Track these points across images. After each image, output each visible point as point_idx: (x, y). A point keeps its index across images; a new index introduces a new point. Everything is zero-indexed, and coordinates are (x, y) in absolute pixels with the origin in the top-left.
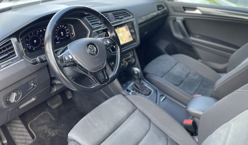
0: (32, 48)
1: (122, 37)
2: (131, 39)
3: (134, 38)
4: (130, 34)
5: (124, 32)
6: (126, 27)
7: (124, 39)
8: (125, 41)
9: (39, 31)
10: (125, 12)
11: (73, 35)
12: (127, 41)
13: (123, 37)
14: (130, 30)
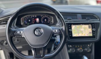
0: (27, 24)
1: (82, 31)
2: (91, 35)
3: (94, 35)
4: (91, 31)
5: (86, 29)
6: (89, 26)
7: (84, 33)
8: (84, 35)
9: (33, 16)
10: (93, 16)
11: (52, 22)
12: (86, 35)
13: (84, 32)
14: (92, 28)
